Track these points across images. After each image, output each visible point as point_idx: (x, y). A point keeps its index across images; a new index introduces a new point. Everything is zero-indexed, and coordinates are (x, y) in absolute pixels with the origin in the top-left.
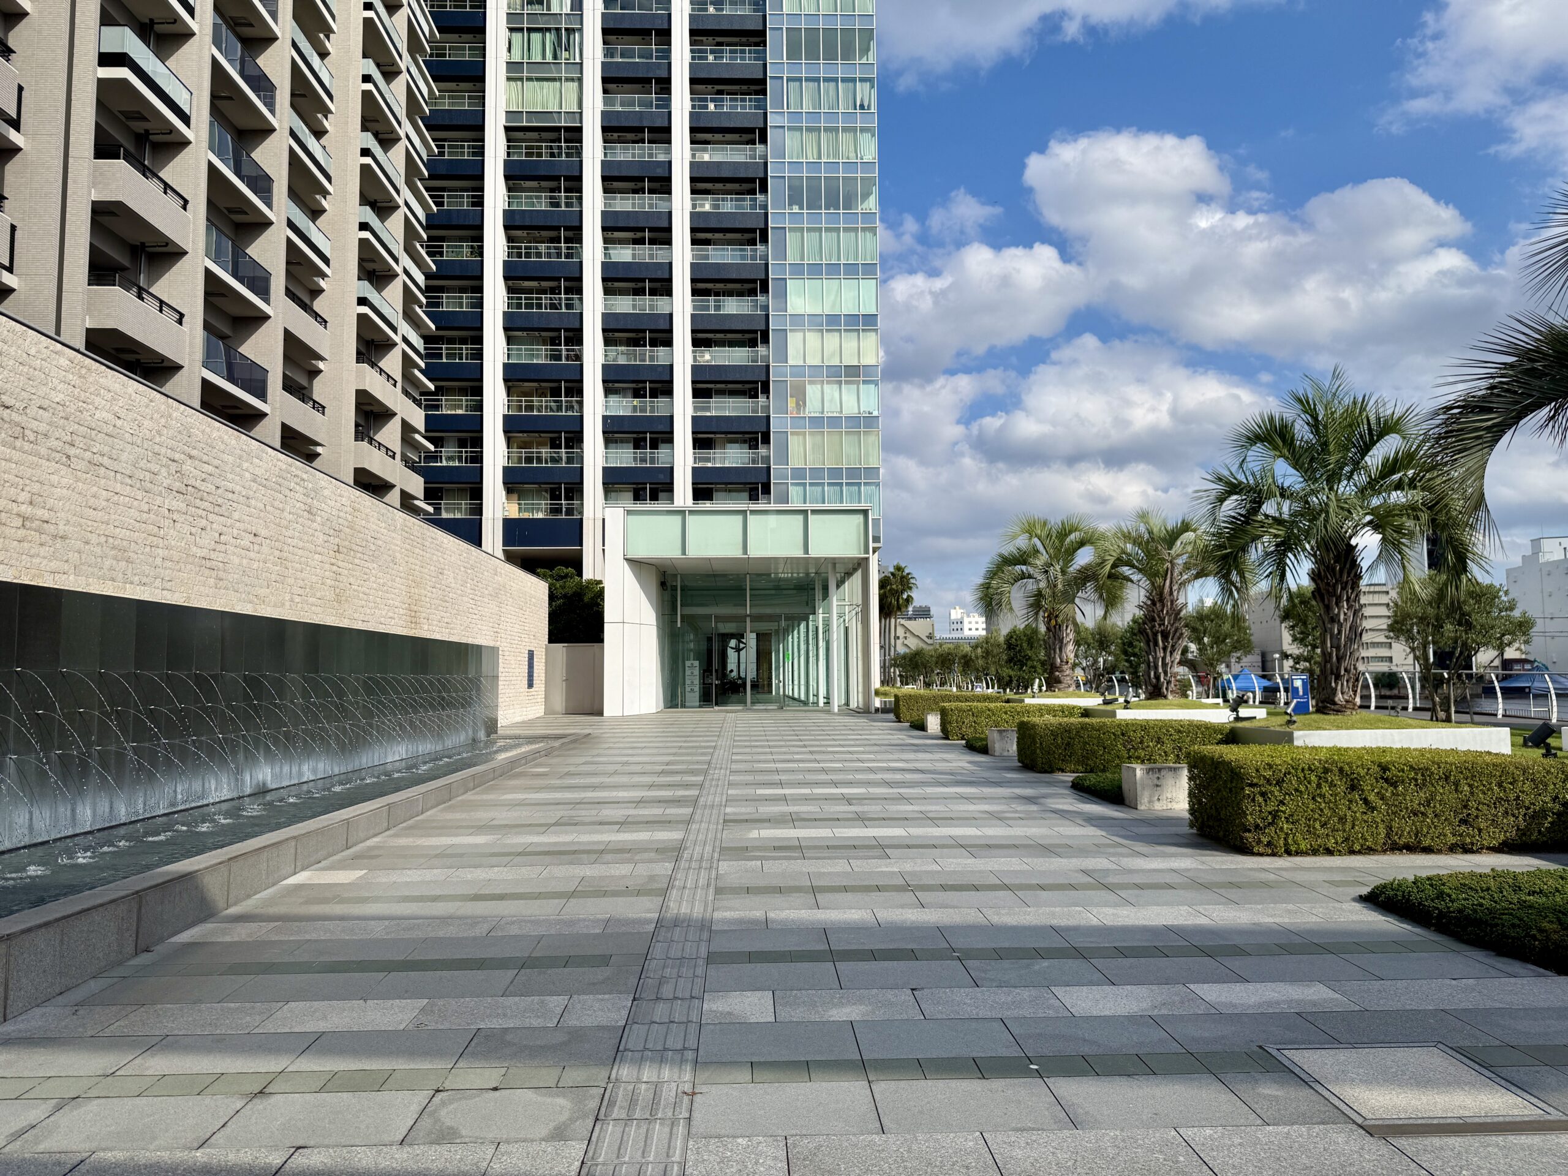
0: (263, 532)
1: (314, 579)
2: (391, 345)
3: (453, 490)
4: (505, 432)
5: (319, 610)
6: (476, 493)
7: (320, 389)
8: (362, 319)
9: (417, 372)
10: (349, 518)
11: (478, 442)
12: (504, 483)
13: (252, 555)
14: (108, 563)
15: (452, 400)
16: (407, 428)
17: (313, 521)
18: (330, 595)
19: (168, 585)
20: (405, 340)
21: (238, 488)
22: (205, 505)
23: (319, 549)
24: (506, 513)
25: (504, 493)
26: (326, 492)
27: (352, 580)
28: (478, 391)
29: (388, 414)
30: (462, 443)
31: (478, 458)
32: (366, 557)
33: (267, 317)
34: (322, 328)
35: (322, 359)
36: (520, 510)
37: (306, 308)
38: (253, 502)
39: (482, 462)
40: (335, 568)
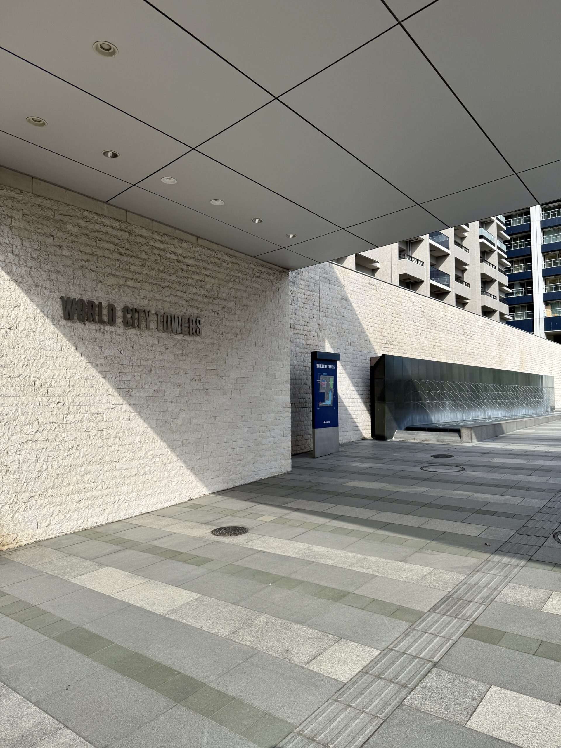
0: (481, 343)
1: (494, 355)
2: (492, 251)
3: (519, 307)
4: (543, 277)
5: (495, 365)
6: (531, 307)
7: (467, 277)
8: (482, 244)
9: (503, 260)
10: (502, 334)
11: (530, 283)
12: (544, 301)
13: (479, 350)
14: (452, 355)
15: (517, 266)
16: (501, 285)
17: (493, 337)
18: (498, 360)
19: (463, 360)
20: (499, 248)
21: (475, 331)
22: (469, 337)
23: (495, 346)
24: (546, 315)
25: (544, 306)
26: (496, 327)
27: (504, 355)
28: (529, 260)
29: (493, 281)
30: (522, 285)
31: (531, 291)
32: (507, 347)
33: (448, 255)
34: (467, 253)
35: (467, 265)
36: (552, 313)
37: (461, 246)
38: (479, 334)
39: (532, 293)
40: (499, 351)
